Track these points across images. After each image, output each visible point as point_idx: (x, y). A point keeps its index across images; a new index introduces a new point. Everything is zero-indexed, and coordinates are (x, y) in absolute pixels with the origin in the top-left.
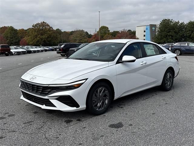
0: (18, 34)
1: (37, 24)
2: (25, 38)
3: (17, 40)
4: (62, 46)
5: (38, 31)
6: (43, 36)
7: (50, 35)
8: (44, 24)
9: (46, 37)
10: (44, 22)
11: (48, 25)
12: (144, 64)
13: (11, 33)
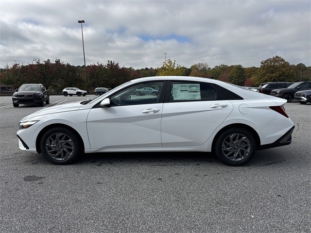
0: (244, 73)
1: (267, 60)
2: (252, 78)
3: (243, 81)
4: (264, 87)
5: (267, 68)
6: (273, 74)
7: (284, 73)
8: (277, 59)
9: (278, 75)
10: (277, 57)
11: (283, 60)
12: (152, 113)
13: (237, 73)
